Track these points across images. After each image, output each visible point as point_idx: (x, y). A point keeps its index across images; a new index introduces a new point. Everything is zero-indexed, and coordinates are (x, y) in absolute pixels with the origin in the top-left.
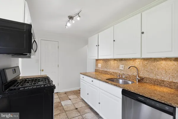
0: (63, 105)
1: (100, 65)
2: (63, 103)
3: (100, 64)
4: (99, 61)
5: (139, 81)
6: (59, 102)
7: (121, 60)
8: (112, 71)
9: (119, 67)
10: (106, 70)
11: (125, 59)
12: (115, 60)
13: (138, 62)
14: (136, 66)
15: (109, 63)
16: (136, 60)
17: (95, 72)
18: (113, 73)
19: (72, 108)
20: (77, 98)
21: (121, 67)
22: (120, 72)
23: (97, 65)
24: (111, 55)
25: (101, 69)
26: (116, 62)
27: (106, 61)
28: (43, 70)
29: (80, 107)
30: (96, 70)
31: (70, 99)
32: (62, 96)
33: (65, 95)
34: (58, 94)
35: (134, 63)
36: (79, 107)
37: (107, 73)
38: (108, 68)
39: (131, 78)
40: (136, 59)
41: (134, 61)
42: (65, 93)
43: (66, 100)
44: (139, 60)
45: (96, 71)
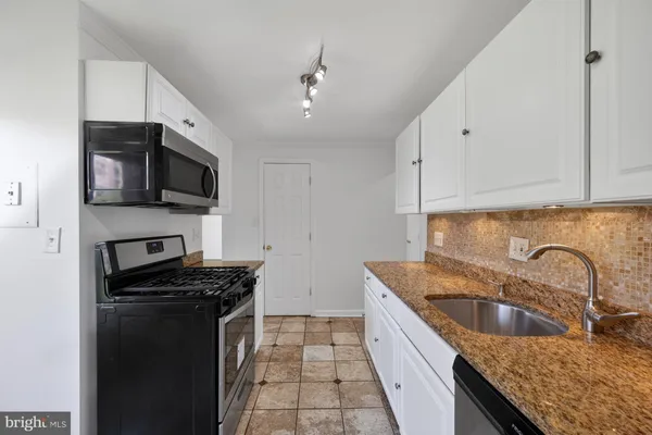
0: (305, 358)
1: (439, 237)
2: (309, 352)
3: (441, 234)
4: (437, 223)
5: (598, 330)
6: (298, 346)
7: (517, 215)
8: (480, 263)
9: (506, 248)
10: (458, 257)
11: (532, 212)
12: (492, 215)
13: (602, 228)
14: (588, 246)
15: (470, 228)
16: (591, 216)
17: (426, 262)
18: (482, 274)
19: (327, 375)
20: (356, 346)
21: (518, 248)
22: (509, 271)
23: (430, 237)
24: (455, 196)
25: (443, 254)
26: (494, 224)
27: (460, 219)
28: (269, 248)
29: (353, 378)
30: (427, 254)
31: (333, 345)
32: (319, 328)
33: (327, 326)
34: (308, 320)
35: (580, 231)
36: (347, 377)
37: (463, 272)
38: (466, 250)
39: (563, 304)
40: (590, 210)
41: (579, 219)
42: (330, 322)
43: (322, 344)
44: (610, 215)
45: (429, 258)
